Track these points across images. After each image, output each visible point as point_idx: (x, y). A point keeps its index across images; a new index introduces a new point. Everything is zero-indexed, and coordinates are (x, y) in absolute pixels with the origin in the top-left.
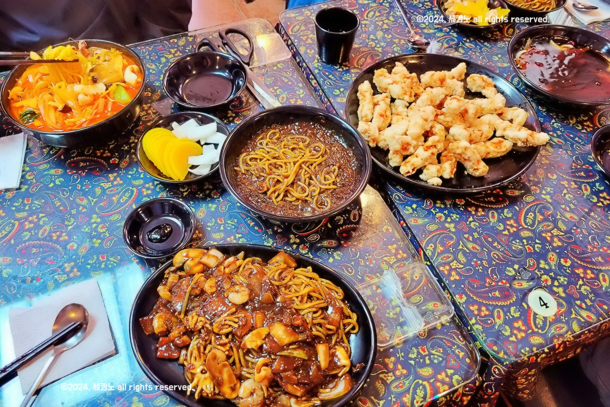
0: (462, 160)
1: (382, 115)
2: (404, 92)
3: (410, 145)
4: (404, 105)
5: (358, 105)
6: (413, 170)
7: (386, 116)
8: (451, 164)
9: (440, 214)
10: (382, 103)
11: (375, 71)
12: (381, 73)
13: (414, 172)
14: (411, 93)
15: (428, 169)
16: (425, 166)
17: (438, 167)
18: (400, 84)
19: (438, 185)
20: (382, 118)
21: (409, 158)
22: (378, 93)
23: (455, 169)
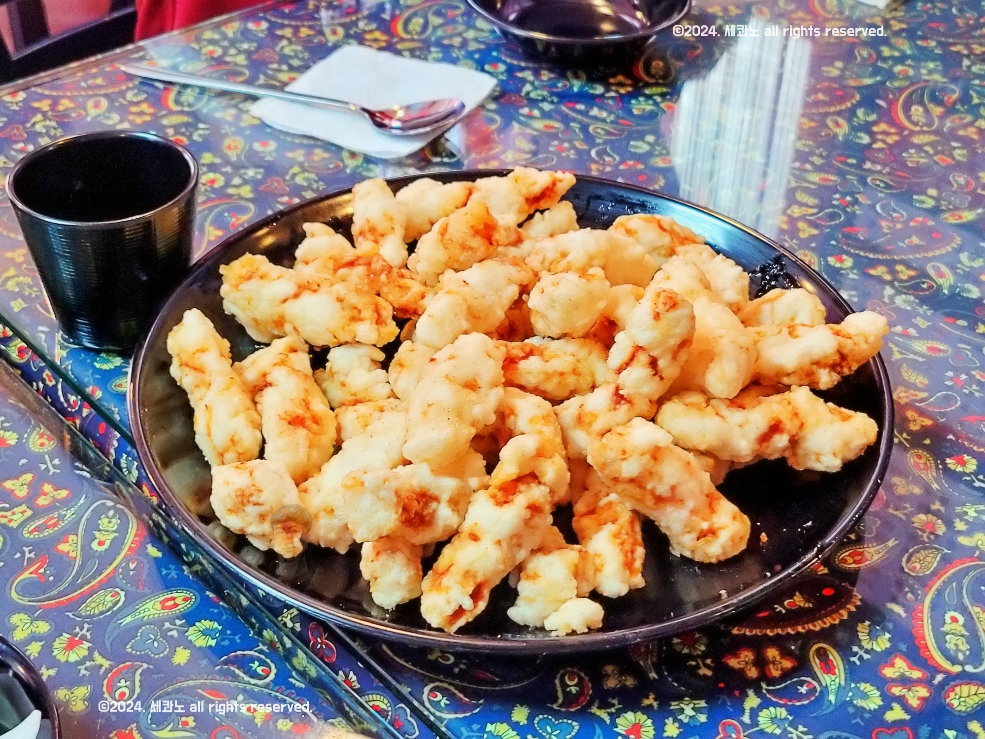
0: (650, 501)
1: (296, 421)
2: (349, 313)
3: (436, 499)
4: (367, 363)
5: (189, 413)
6: (475, 596)
7: (316, 420)
8: (616, 535)
9: (630, 716)
10: (278, 375)
11: (223, 269)
12: (244, 272)
13: (482, 605)
14: (377, 311)
15: (535, 577)
16: (520, 568)
17: (571, 554)
18: (325, 288)
19: (590, 630)
20: (302, 432)
21: (447, 551)
22: (255, 346)
23: (640, 551)
